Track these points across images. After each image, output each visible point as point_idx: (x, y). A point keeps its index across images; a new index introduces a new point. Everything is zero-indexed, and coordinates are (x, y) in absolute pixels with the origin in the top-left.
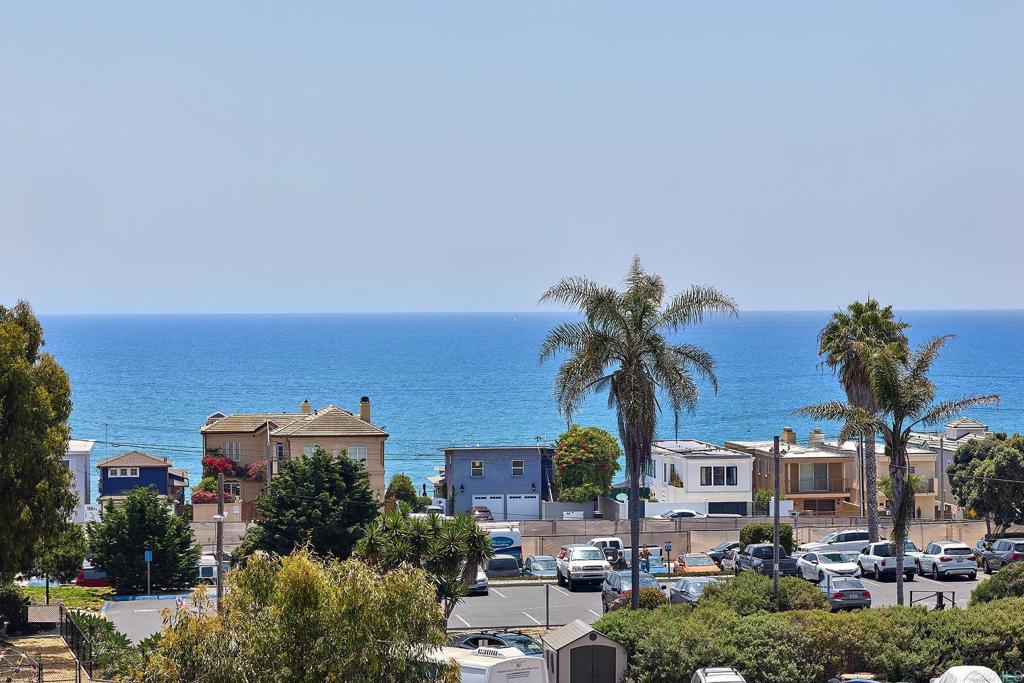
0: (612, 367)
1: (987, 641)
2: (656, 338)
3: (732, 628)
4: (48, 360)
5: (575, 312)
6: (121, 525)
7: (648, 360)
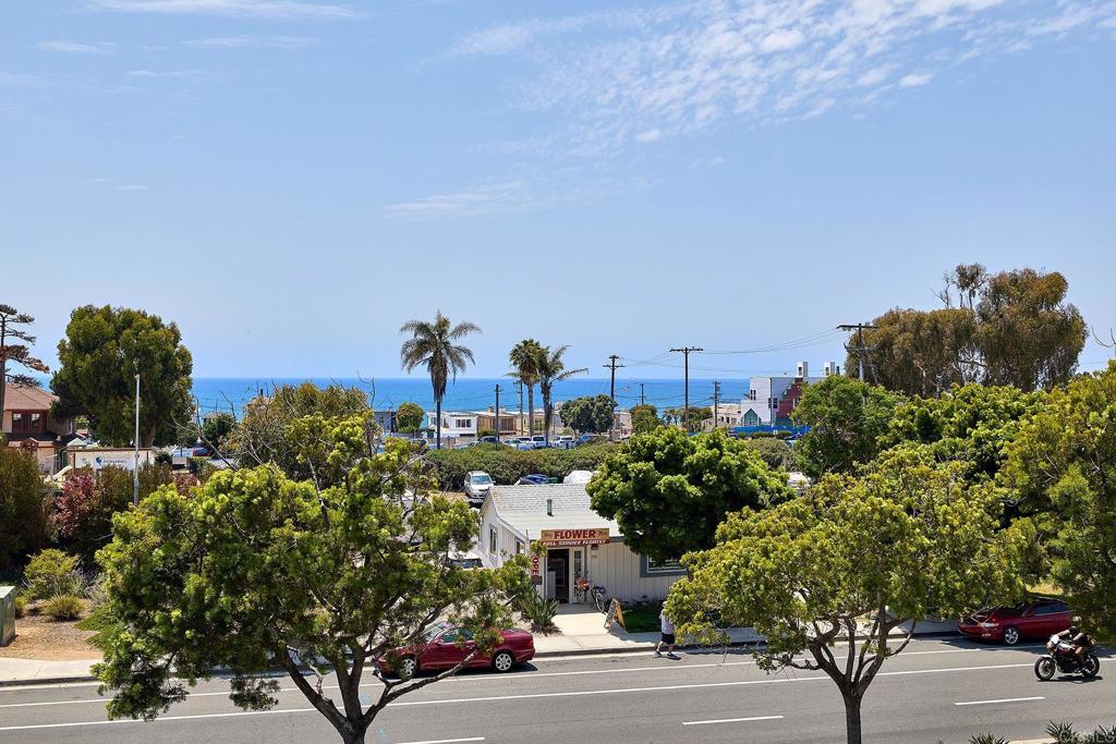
0: (430, 355)
1: (587, 462)
2: (447, 343)
3: (482, 456)
4: (182, 348)
5: (410, 336)
6: (214, 429)
7: (444, 351)
